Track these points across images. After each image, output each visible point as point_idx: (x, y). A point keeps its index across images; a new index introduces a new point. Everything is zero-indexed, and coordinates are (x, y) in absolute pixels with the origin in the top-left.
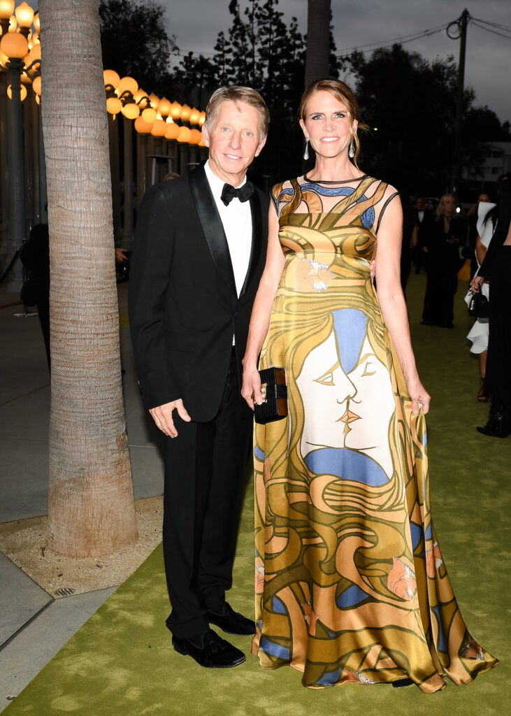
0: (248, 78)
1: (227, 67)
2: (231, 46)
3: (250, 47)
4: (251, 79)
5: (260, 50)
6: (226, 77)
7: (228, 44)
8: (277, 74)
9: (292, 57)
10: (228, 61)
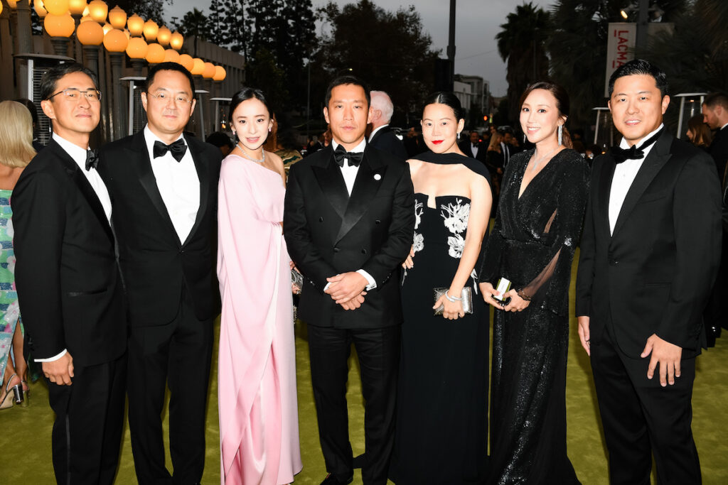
0: (238, 33)
1: (221, 24)
2: (224, 7)
3: (239, 7)
4: (241, 33)
5: (248, 9)
6: (220, 32)
7: (221, 4)
8: (263, 28)
9: (275, 14)
10: (221, 19)
